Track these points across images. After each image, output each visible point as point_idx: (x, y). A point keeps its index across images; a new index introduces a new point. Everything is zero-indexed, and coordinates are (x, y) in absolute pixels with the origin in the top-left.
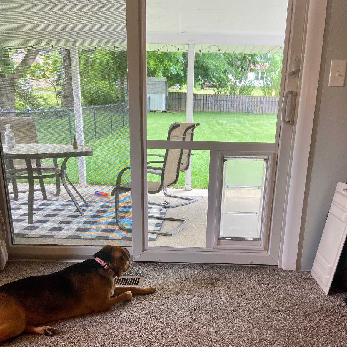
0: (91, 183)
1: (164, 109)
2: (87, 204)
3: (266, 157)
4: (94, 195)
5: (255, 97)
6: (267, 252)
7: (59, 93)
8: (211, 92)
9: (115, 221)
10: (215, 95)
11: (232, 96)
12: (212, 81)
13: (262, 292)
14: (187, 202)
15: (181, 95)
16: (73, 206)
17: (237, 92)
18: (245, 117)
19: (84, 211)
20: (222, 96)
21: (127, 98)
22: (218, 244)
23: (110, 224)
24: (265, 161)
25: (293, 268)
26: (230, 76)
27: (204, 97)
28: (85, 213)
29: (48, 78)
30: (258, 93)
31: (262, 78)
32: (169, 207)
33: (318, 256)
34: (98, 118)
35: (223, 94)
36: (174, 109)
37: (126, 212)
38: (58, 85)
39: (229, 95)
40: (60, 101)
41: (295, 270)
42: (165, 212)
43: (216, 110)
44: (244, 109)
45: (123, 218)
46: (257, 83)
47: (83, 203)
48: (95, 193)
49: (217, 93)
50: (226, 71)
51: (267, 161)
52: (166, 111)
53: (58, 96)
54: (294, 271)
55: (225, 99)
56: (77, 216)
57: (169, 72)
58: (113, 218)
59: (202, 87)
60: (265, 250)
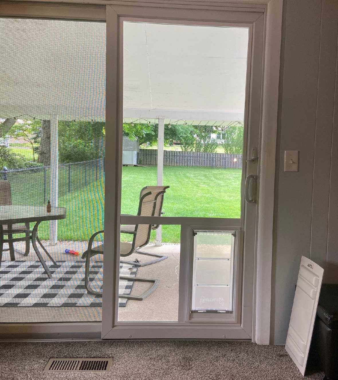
0: (61, 239)
1: (135, 163)
2: (56, 264)
3: (233, 231)
4: (64, 253)
5: (218, 153)
6: (240, 325)
7: (35, 149)
8: (178, 149)
9: (83, 283)
10: (182, 152)
11: (197, 152)
12: (179, 139)
13: (237, 375)
14: (159, 259)
15: (151, 151)
16: (41, 268)
17: (202, 149)
18: (210, 170)
19: (52, 272)
20: (189, 152)
21: (101, 153)
22: (191, 317)
23: (79, 287)
24: (232, 234)
25: (267, 343)
26: (195, 136)
27: (172, 153)
28: (54, 275)
29: (27, 136)
30: (220, 150)
31: (224, 138)
32: (140, 266)
33: (291, 330)
34: (72, 174)
35: (190, 151)
36: (145, 163)
37: (96, 273)
38: (35, 142)
39: (195, 152)
40: (36, 156)
41: (269, 344)
42: (135, 271)
43: (183, 164)
44: (208, 164)
45: (92, 280)
46: (219, 142)
47: (52, 264)
48: (65, 251)
49: (184, 150)
50: (191, 132)
51: (234, 235)
52: (137, 165)
53: (35, 152)
54: (268, 346)
55: (192, 155)
56: (44, 279)
57: (141, 134)
58: (83, 280)
59: (171, 145)
60: (238, 323)
